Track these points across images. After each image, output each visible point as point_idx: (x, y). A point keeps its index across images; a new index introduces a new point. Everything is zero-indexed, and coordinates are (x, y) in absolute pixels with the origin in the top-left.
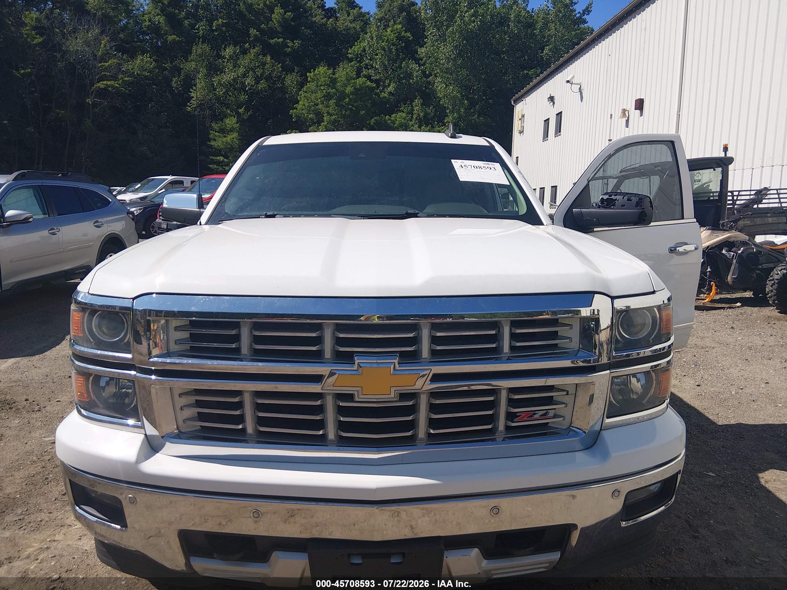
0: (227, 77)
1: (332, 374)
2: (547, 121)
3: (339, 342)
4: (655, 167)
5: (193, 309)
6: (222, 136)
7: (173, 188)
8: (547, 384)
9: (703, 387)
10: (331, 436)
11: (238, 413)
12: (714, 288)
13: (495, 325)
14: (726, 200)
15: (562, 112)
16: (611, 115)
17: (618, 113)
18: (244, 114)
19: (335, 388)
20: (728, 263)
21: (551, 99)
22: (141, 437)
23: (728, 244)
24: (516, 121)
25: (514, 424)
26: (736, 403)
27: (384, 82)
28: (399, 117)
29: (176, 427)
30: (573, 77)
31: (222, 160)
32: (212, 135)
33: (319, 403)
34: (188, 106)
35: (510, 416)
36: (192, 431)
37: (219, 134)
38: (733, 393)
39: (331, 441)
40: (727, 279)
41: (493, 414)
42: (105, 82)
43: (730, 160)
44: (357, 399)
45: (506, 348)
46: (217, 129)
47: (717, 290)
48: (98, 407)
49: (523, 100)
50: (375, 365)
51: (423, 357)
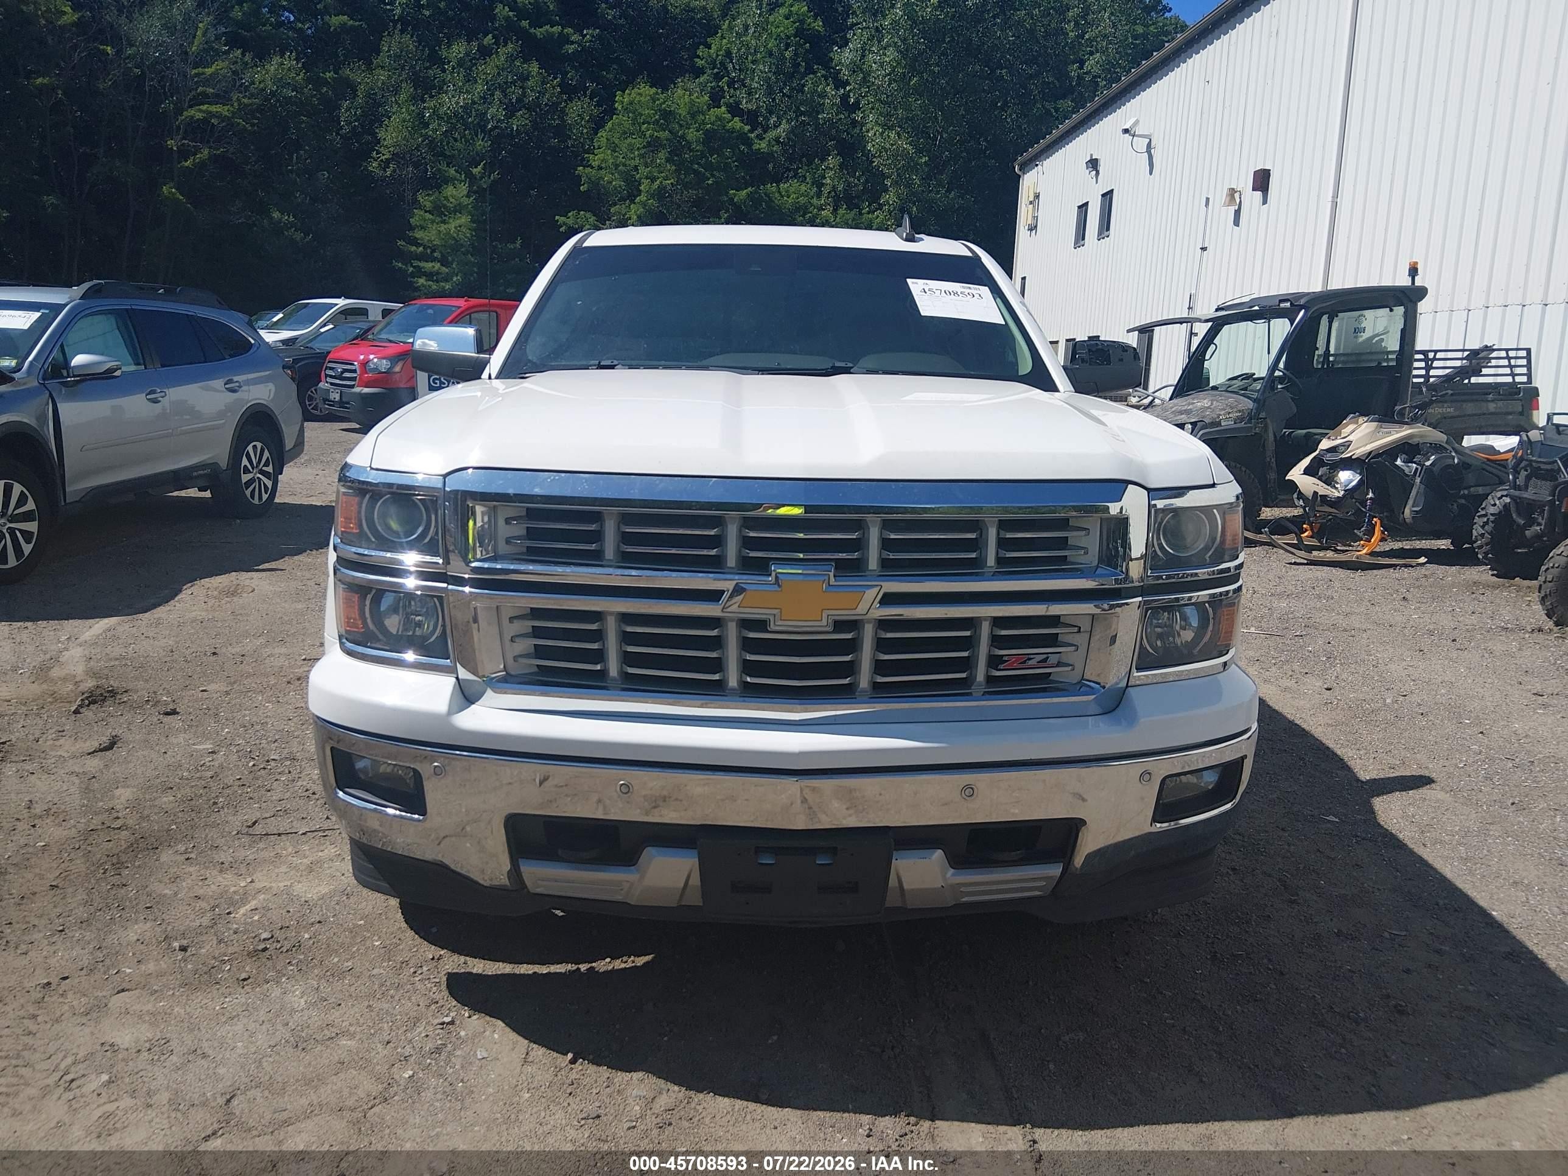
0: (451, 101)
1: (738, 590)
2: (1083, 208)
3: (747, 543)
4: (1281, 301)
5: (537, 491)
6: (438, 219)
7: (347, 323)
8: (1049, 613)
9: (1337, 691)
10: (733, 682)
11: (595, 646)
12: (1378, 529)
13: (976, 525)
14: (1410, 368)
15: (1112, 190)
16: (1208, 199)
17: (1220, 197)
18: (481, 178)
19: (742, 610)
20: (1405, 484)
21: (1093, 164)
22: (449, 682)
23: (1408, 449)
24: (1024, 206)
25: (998, 673)
26: (1390, 717)
27: (767, 119)
28: (792, 191)
29: (502, 666)
30: (1137, 122)
31: (436, 268)
32: (417, 217)
33: (715, 633)
34: (372, 157)
35: (994, 662)
36: (526, 674)
37: (431, 217)
38: (1388, 701)
39: (733, 689)
40: (1403, 513)
41: (968, 657)
42: (204, 107)
43: (1422, 292)
44: (773, 627)
45: (991, 561)
46: (428, 205)
47: (1383, 533)
48: (379, 640)
49: (1037, 165)
50: (801, 577)
51: (870, 568)
